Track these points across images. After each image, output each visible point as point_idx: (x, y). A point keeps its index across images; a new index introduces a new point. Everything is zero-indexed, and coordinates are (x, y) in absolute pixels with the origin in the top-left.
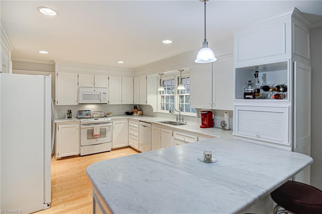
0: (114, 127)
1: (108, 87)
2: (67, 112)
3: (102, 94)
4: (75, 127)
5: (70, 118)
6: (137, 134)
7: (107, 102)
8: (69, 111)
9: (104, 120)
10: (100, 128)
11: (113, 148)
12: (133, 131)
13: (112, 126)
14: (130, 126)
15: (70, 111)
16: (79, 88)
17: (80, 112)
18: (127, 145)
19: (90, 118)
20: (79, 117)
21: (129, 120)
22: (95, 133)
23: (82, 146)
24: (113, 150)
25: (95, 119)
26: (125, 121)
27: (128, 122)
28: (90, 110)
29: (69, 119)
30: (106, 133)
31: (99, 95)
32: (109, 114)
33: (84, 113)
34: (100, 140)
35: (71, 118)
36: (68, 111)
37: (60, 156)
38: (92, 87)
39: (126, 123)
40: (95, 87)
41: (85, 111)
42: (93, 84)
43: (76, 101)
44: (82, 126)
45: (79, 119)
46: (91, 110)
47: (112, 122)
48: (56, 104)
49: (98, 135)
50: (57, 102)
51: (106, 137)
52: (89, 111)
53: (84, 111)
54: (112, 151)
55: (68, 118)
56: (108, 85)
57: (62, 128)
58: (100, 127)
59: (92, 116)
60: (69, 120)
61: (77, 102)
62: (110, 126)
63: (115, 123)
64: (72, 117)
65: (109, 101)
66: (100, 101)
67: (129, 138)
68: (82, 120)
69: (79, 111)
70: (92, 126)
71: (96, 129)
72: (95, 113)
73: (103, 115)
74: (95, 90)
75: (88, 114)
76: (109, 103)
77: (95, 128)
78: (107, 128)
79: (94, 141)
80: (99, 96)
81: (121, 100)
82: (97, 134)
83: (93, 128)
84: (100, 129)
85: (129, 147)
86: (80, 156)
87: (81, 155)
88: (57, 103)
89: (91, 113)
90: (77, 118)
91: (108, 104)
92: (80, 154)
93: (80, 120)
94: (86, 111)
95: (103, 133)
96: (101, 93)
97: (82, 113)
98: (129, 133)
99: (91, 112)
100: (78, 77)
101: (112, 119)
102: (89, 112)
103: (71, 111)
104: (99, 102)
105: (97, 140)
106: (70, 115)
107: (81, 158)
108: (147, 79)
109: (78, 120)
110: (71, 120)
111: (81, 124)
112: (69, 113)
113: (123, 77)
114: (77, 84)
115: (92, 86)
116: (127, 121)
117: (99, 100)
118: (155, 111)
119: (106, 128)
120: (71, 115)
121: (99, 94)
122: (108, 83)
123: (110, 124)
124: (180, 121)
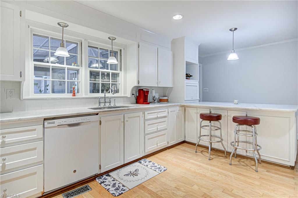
124: (105, 105)
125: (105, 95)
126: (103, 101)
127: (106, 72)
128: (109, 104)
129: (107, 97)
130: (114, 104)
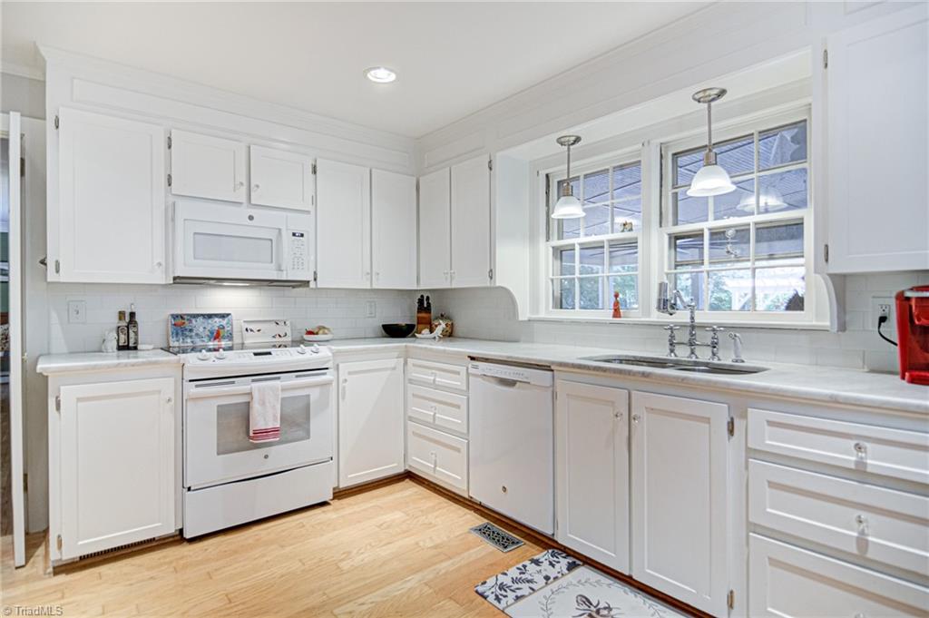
0: (344, 388)
1: (310, 208)
2: (115, 322)
3: (287, 236)
4: (153, 393)
5: (132, 353)
6: (455, 420)
7: (311, 278)
8: (127, 319)
9: (301, 357)
10: (281, 395)
11: (341, 487)
12: (434, 404)
13: (334, 384)
14: (411, 381)
15: (132, 315)
16: (171, 199)
17: (181, 324)
18: (401, 470)
19: (231, 348)
20: (176, 344)
21: (406, 356)
22: (258, 423)
23: (189, 489)
24: (340, 494)
25: (256, 354)
26: (392, 363)
27: (406, 363)
28: (228, 315)
29: (121, 353)
30: (308, 418)
31: (271, 240)
32: (317, 334)
33: (199, 325)
34: (280, 455)
35: (135, 348)
36: (122, 315)
37: (71, 553)
38: (241, 203)
39: (394, 369)
40: (253, 202)
41: (203, 315)
42: (244, 189)
43: (160, 264)
44: (192, 390)
45: (176, 354)
46: (234, 316)
47: (337, 368)
48: (52, 276)
49: (276, 430)
50: (57, 264)
51: (308, 437)
52: (223, 316)
53: (200, 320)
54: (336, 503)
55: (120, 348)
56: (314, 200)
57: (79, 400)
58: (284, 390)
59: (237, 340)
60: (127, 359)
61: (166, 272)
62: (328, 384)
63: (350, 373)
64: (139, 347)
65: (315, 273)
66: (280, 270)
67: (411, 438)
68: (191, 359)
69: (175, 317)
70: (242, 386)
71: (263, 403)
72: (249, 327)
73: (288, 339)
74: (251, 218)
75: (220, 333)
76: (315, 279)
77: (256, 395)
78: (314, 394)
79: (251, 462)
80: (273, 244)
81: (369, 271)
82: (270, 426)
83: (250, 394)
84: (283, 399)
85: (409, 475)
86: (179, 538)
87: (188, 535)
88: (58, 271)
89: (235, 330)
90: (167, 349)
91: (312, 285)
92: (181, 531)
93: (182, 356)
94: (210, 316)
95: (296, 421)
96: (284, 233)
97: (187, 326)
98: (410, 414)
99: (234, 323)
100: (170, 147)
101: (335, 354)
102: (224, 322)
103: (138, 318)
104: (273, 275)
105: (266, 457)
106: (132, 335)
107: (186, 549)
108: (491, 169)
109: (173, 357)
110: (136, 357)
111: (188, 376)
112: (124, 324)
113: (376, 168)
114: (164, 181)
115: (241, 196)
116: (402, 360)
117: (273, 265)
118: (524, 314)
119: (308, 396)
120: (136, 333)
121: (273, 236)
122: (309, 193)
123: (329, 376)
124: (693, 353)
125: (692, 318)
126: (686, 338)
127: (729, 227)
128: (689, 352)
129: (703, 327)
130: (734, 357)
